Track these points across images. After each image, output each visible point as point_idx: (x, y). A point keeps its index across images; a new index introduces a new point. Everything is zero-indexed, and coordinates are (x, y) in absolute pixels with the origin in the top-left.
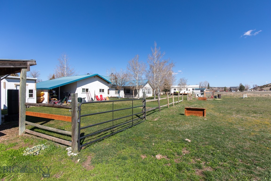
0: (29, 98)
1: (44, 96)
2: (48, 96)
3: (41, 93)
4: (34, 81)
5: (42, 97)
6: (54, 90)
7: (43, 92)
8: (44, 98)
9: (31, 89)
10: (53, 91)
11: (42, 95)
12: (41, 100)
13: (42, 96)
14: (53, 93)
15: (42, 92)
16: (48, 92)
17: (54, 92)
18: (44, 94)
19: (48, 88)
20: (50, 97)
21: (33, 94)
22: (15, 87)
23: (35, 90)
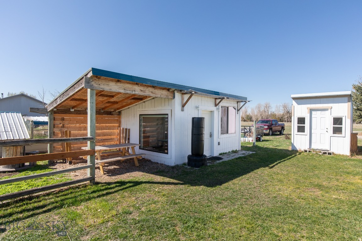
0: (333, 135)
21: (342, 127)
22: (308, 113)
23: (348, 118)
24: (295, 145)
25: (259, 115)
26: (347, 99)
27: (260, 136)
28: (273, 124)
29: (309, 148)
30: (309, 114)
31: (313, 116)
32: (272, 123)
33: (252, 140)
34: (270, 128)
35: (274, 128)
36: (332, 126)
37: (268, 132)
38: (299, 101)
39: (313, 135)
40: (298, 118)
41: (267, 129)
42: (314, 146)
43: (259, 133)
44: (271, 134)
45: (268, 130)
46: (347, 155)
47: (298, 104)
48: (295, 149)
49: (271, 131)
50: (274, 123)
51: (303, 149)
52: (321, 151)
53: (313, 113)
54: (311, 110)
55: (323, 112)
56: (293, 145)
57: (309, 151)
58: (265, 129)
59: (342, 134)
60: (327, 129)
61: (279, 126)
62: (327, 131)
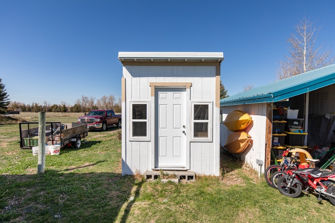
0: (193, 138)
1: (251, 133)
2: (268, 133)
3: (241, 119)
4: (213, 69)
5: (243, 136)
6: (293, 108)
7: (249, 114)
8: (252, 142)
9: (200, 100)
10: (287, 111)
11: (243, 127)
12: (242, 145)
13: (246, 130)
14: (290, 122)
15: (245, 117)
16: (269, 117)
17: (292, 114)
18: (250, 125)
19: (268, 97)
20: (276, 140)
21: (207, 123)
22: (152, 95)
23: (217, 106)
24: (128, 163)
25: (104, 107)
26: (215, 69)
27: (75, 140)
28: (108, 116)
29: (154, 168)
30: (154, 98)
31: (160, 102)
32: (106, 114)
33: (53, 150)
34: (103, 121)
35: (109, 121)
36: (193, 121)
37: (100, 126)
38: (135, 68)
39: (161, 140)
40: (134, 106)
41: (100, 122)
42: (163, 164)
43: (74, 133)
44: (104, 129)
45: (101, 124)
46: (216, 176)
47: (134, 75)
48: (129, 173)
49: (104, 125)
50: (109, 114)
51: (143, 172)
52: (176, 173)
53: (161, 95)
54: (157, 90)
55: (177, 94)
56: (124, 164)
57: (156, 177)
58: (97, 123)
59: (207, 136)
60: (184, 126)
61: (115, 118)
62: (184, 132)
